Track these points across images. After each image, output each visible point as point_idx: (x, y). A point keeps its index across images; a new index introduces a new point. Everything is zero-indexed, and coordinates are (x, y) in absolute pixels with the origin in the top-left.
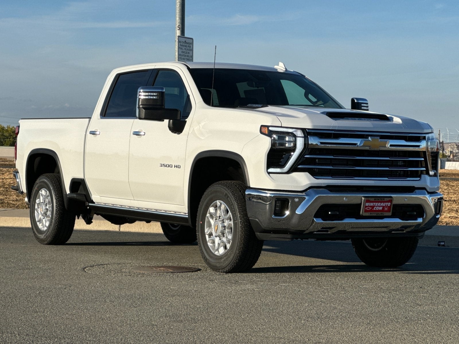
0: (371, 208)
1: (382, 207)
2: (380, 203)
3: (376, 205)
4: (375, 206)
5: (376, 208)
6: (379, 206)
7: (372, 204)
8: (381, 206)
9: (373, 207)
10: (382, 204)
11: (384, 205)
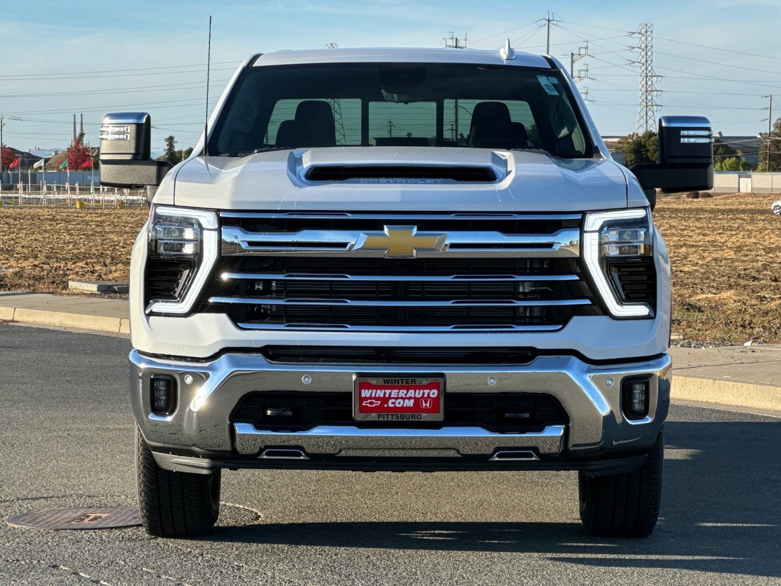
0: (379, 402)
1: (412, 401)
2: (405, 391)
3: (392, 396)
4: (390, 398)
5: (393, 403)
6: (404, 399)
7: (380, 393)
8: (410, 398)
9: (385, 400)
10: (411, 393)
11: (417, 396)
